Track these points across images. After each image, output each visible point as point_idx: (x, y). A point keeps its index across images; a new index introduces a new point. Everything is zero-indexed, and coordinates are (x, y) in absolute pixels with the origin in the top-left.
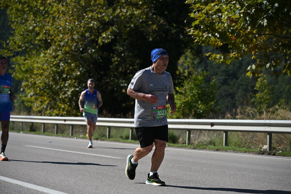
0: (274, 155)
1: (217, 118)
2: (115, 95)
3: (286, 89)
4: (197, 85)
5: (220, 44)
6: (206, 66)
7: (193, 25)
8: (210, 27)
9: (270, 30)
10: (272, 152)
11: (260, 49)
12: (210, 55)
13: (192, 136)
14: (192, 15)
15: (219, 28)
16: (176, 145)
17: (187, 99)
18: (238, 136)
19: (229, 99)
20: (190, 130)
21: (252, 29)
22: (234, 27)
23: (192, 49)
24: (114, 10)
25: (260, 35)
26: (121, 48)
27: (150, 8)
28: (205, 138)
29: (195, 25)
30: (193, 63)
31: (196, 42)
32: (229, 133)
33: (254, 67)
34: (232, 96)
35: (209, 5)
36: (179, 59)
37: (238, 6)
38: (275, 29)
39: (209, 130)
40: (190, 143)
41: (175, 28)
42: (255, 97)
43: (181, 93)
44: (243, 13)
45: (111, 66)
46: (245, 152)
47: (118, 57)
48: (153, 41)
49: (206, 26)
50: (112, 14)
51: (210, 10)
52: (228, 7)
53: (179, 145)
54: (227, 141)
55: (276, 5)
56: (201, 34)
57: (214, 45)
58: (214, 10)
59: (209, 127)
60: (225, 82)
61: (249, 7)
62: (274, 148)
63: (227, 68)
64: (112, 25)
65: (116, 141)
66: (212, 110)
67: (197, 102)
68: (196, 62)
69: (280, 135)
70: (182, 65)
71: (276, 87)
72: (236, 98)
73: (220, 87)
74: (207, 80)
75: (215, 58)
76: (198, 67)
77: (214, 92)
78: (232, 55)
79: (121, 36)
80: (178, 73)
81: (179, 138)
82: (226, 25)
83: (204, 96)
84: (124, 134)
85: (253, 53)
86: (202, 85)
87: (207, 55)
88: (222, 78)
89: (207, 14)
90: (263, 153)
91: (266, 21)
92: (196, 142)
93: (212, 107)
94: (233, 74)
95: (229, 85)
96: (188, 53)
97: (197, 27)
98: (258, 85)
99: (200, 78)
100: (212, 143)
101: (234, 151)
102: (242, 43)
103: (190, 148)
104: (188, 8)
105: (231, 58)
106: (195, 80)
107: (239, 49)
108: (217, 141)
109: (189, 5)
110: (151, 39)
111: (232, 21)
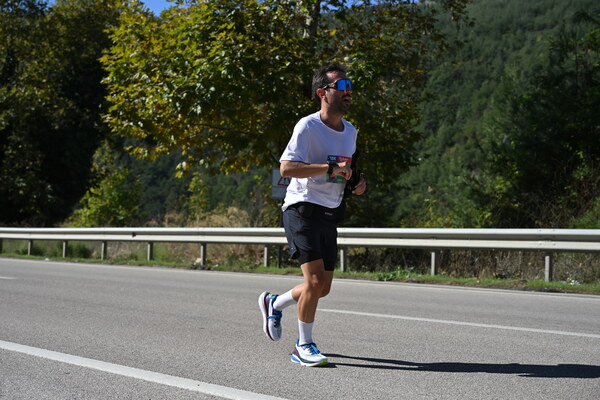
0: (209, 269)
1: (141, 226)
2: (10, 198)
3: (227, 191)
4: (117, 187)
5: (144, 135)
6: (130, 162)
7: (110, 110)
8: (132, 115)
9: (205, 119)
10: (206, 266)
11: (193, 142)
12: (131, 150)
13: (109, 248)
14: (109, 98)
15: (143, 116)
16: (88, 260)
17: (104, 204)
18: (166, 247)
19: (158, 203)
20: (105, 242)
21: (184, 117)
22: (160, 114)
23: (110, 141)
24: (9, 89)
25: (192, 125)
26: (19, 139)
27: (56, 88)
28: (125, 251)
29: (113, 112)
30: (112, 158)
31: (115, 132)
32: (155, 244)
33: (184, 164)
34: (162, 199)
35: (130, 86)
36: (94, 153)
37: (166, 89)
38: (210, 118)
39: (131, 241)
40: (106, 258)
41: (88, 114)
42: (189, 201)
43: (97, 196)
44: (172, 98)
45: (4, 161)
46: (174, 267)
47: (13, 149)
48: (60, 129)
49: (126, 113)
50: (5, 94)
51: (132, 93)
52: (154, 90)
53: (93, 260)
54: (153, 254)
55: (212, 89)
56: (119, 122)
57: (136, 136)
58: (137, 93)
59: (130, 237)
60: (153, 183)
61: (180, 90)
62: (209, 262)
63: (155, 165)
64: (7, 108)
65: (9, 257)
66: (135, 217)
67: (118, 207)
68: (115, 158)
69: (218, 246)
70: (98, 161)
71: (214, 187)
72: (166, 202)
73: (146, 188)
74: (131, 179)
75: (138, 154)
76: (118, 164)
77: (139, 194)
78: (158, 149)
79: (18, 123)
80: (92, 170)
81: (93, 252)
82: (151, 111)
83: (125, 200)
84: (21, 247)
85: (184, 147)
86: (125, 186)
87: (128, 149)
88: (150, 176)
89: (128, 97)
90: (195, 268)
91: (199, 108)
92: (114, 256)
93: (137, 213)
94: (163, 172)
95: (158, 186)
96: (106, 146)
97: (114, 114)
98: (192, 186)
99: (121, 177)
100: (133, 257)
101: (161, 265)
102: (170, 134)
103: (106, 264)
104: (104, 90)
105: (157, 153)
106: (114, 178)
107: (166, 142)
108: (140, 254)
109: (106, 85)
110: (57, 127)
111: (159, 107)
